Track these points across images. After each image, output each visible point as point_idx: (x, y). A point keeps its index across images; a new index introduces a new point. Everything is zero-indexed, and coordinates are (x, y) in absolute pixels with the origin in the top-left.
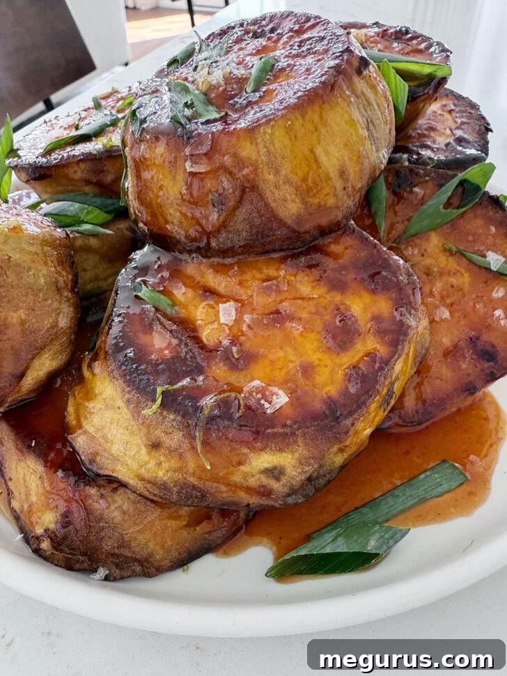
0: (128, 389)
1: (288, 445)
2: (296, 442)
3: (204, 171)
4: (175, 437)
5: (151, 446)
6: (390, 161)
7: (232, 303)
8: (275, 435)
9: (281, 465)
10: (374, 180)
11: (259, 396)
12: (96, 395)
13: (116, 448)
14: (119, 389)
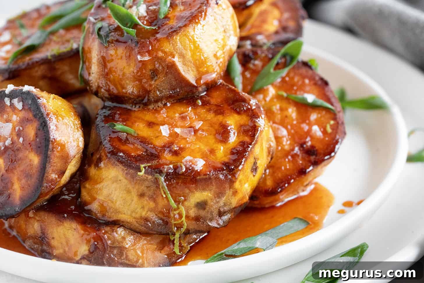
0: (126, 169)
1: (208, 185)
2: (211, 183)
3: (147, 60)
4: (152, 189)
5: (140, 195)
6: (239, 47)
7: (166, 126)
8: (201, 180)
9: (205, 199)
10: (231, 57)
11: (191, 164)
12: (103, 179)
13: (119, 204)
14: (120, 170)
